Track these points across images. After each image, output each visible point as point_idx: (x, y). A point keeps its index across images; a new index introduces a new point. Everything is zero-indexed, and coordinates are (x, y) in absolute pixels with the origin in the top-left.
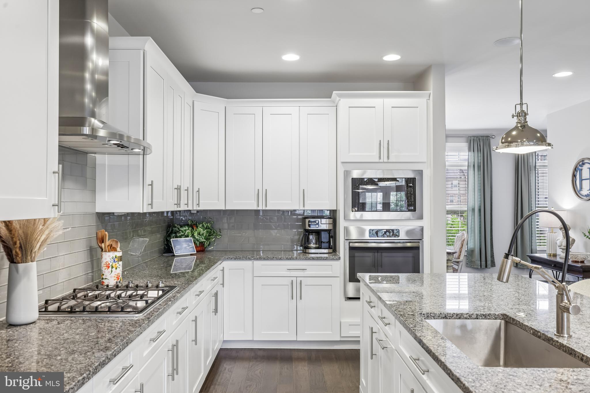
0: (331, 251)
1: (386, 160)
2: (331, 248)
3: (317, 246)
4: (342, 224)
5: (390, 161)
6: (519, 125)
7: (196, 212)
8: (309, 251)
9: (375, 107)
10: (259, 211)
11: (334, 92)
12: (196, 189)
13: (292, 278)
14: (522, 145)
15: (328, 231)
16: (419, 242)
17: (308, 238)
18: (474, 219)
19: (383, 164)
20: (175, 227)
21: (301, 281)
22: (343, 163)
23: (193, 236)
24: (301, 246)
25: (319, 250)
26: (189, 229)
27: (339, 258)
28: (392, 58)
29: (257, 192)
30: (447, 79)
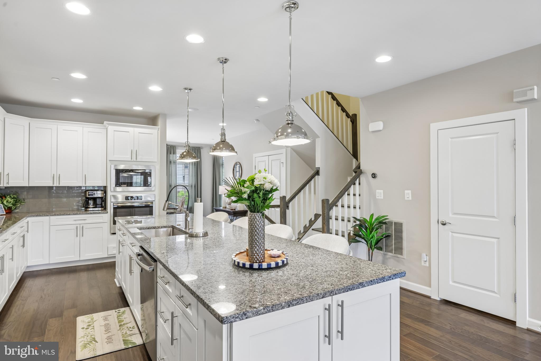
0: (103, 209)
1: (135, 160)
2: (103, 207)
3: (94, 206)
4: (109, 194)
5: (137, 160)
6: (187, 151)
8: (88, 209)
9: (129, 132)
10: (53, 187)
11: (105, 122)
12: (6, 173)
13: (77, 225)
14: (187, 159)
15: (102, 198)
16: (153, 202)
17: (88, 203)
18: (192, 191)
19: (133, 162)
21: (83, 226)
22: (110, 160)
23: (3, 203)
24: (83, 207)
25: (95, 209)
27: (107, 213)
29: (52, 176)
30: (168, 121)
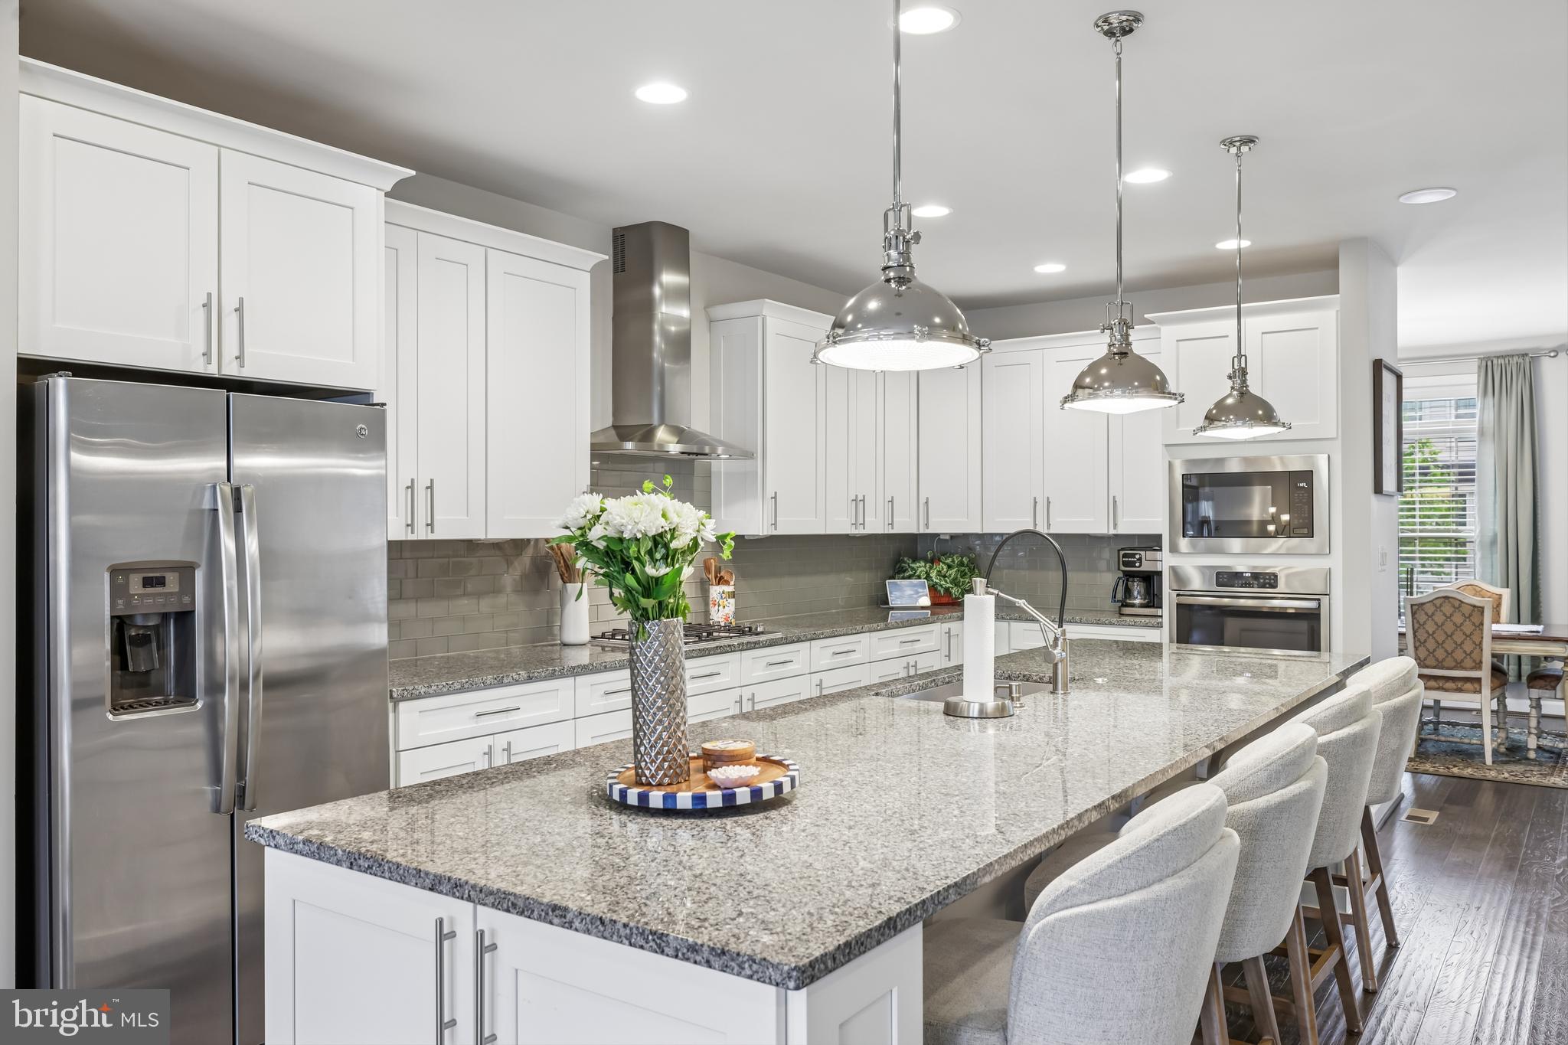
0: (1155, 611)
3: (1146, 602)
7: (948, 537)
9: (1227, 336)
12: (922, 500)
16: (1320, 599)
17: (1131, 587)
20: (905, 563)
23: (928, 578)
24: (1115, 602)
25: (1143, 610)
26: (925, 567)
28: (1229, 245)
29: (1032, 502)
